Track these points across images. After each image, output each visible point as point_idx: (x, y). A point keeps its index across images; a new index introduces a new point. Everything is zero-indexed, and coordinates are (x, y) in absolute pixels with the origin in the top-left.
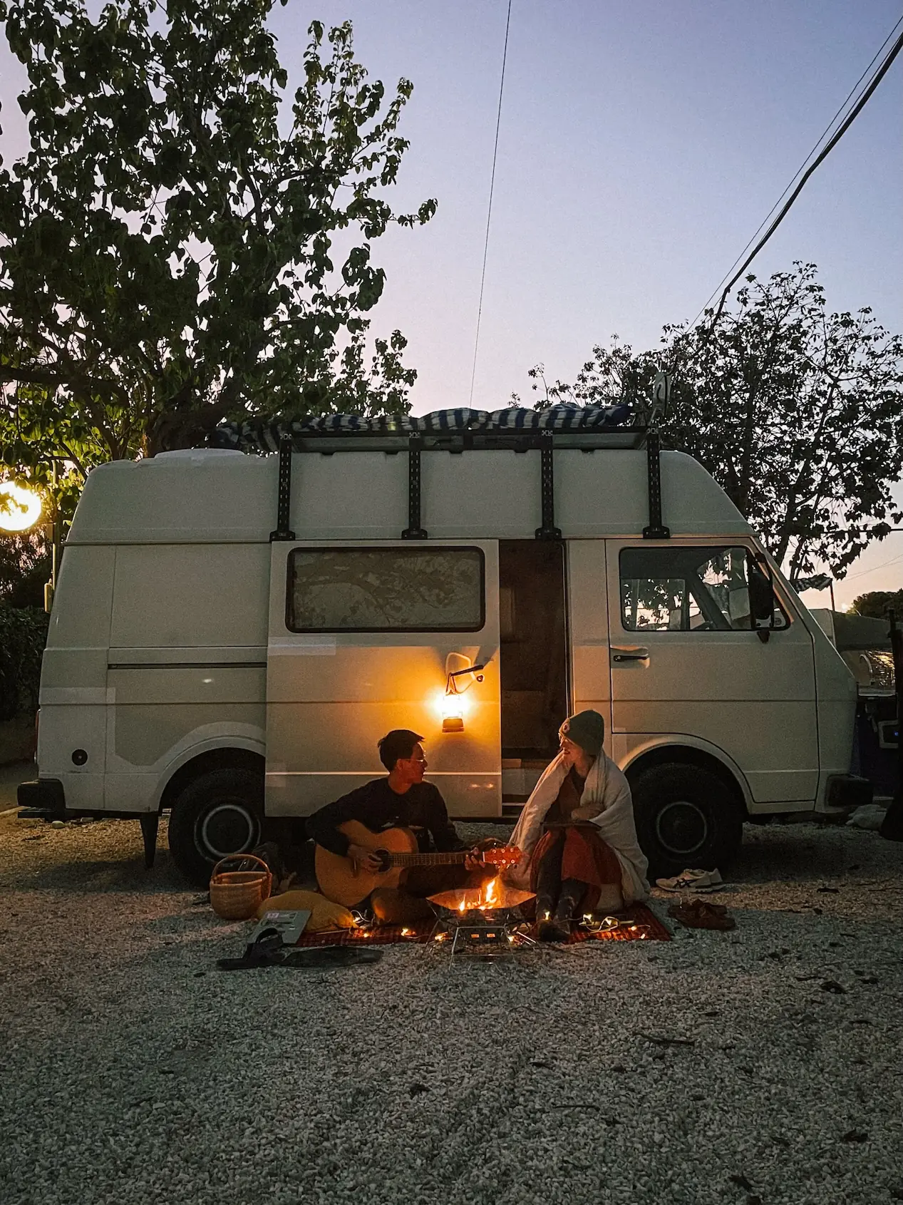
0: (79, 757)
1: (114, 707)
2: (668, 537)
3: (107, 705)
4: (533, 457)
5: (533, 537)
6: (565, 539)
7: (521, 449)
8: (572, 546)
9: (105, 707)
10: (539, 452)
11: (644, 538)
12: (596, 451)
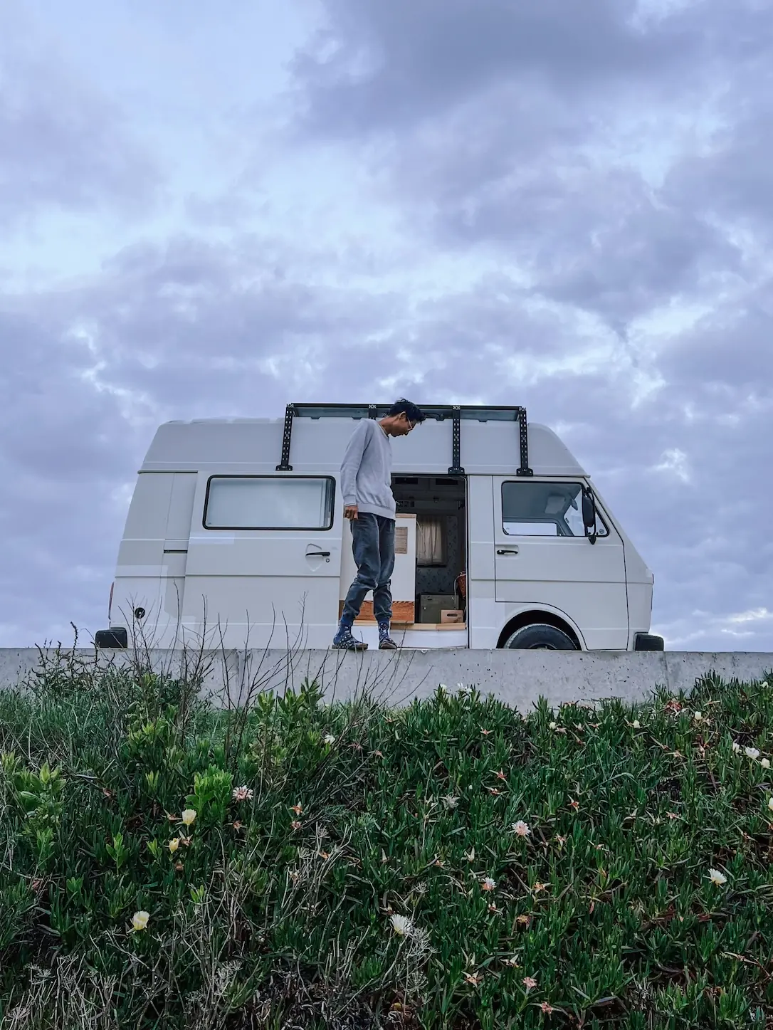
0: (139, 613)
1: (166, 579)
2: (532, 475)
3: (161, 577)
4: (448, 423)
5: (447, 472)
6: (467, 475)
7: (440, 419)
8: (471, 479)
9: (159, 579)
10: (452, 420)
11: (517, 476)
12: (488, 421)
